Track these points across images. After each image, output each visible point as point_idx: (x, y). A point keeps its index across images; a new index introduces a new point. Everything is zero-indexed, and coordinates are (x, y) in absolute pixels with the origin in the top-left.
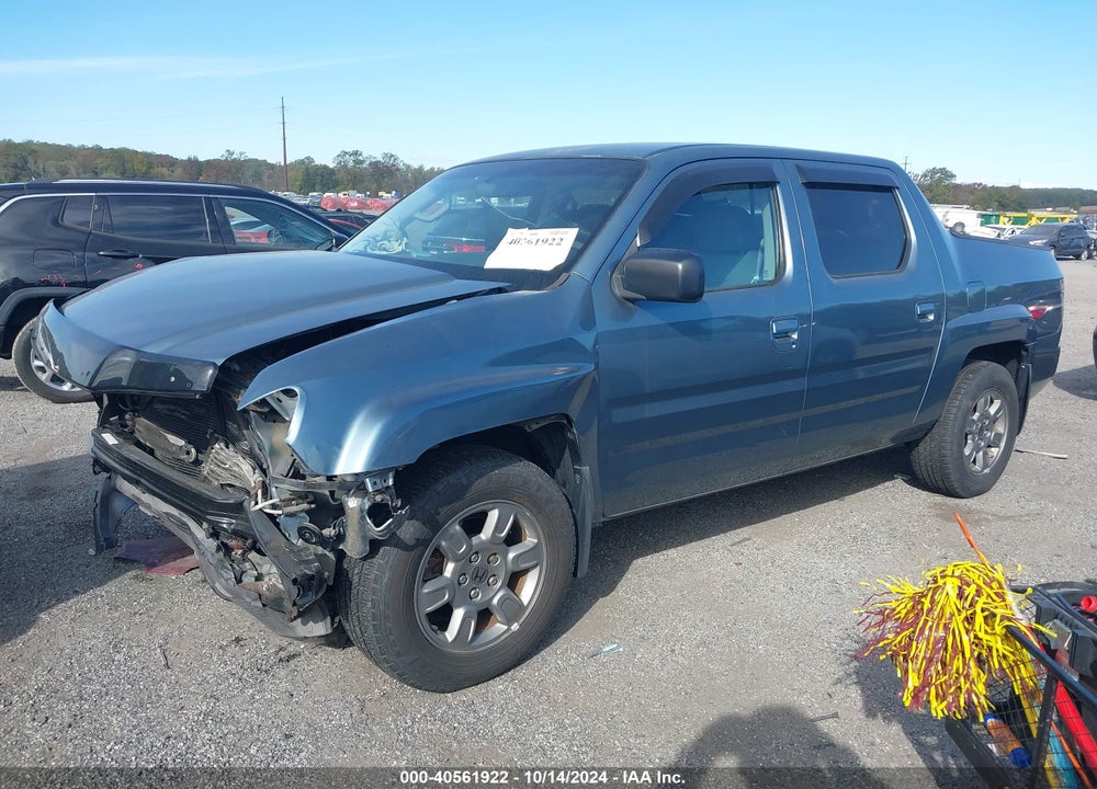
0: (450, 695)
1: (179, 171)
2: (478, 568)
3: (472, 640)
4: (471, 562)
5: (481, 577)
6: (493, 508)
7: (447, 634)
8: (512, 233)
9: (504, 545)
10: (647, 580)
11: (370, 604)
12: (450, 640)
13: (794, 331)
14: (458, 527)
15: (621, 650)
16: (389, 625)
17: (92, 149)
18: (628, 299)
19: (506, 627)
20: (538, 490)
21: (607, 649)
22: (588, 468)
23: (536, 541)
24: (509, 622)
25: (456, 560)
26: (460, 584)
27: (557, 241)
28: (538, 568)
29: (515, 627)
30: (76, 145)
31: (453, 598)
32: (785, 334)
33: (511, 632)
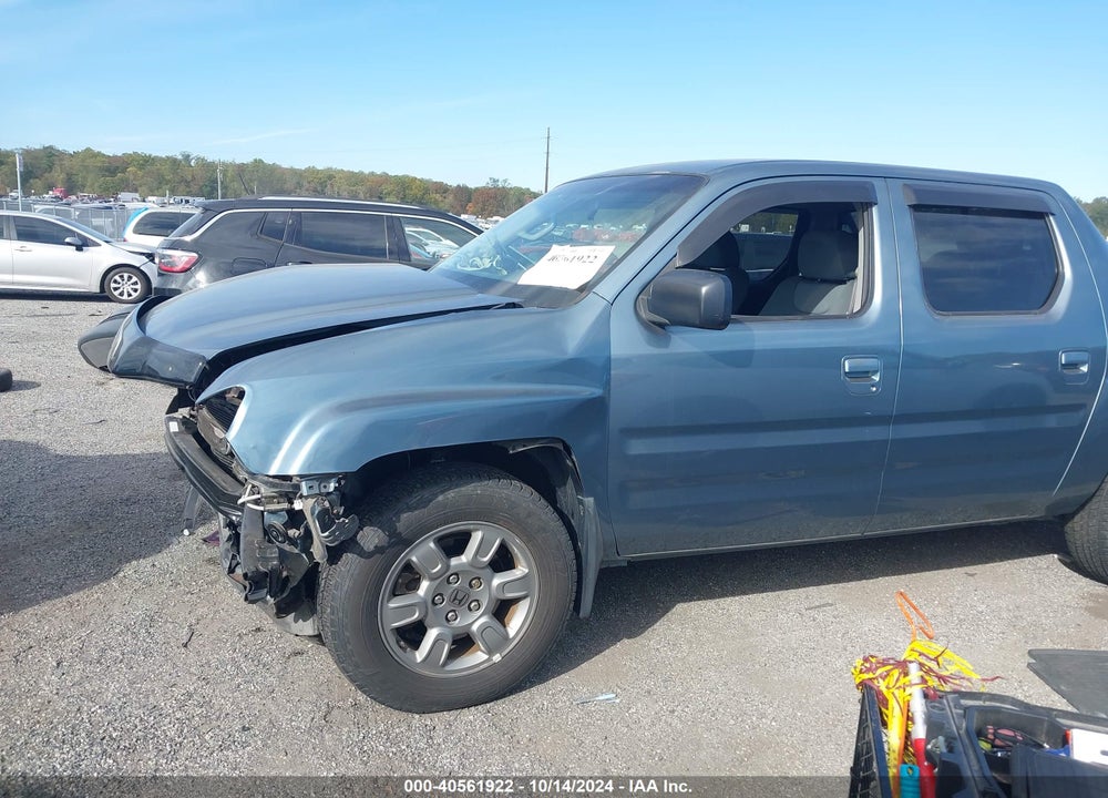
0: (417, 716)
1: (451, 198)
2: (457, 591)
3: (445, 664)
4: (449, 583)
5: (462, 601)
6: (477, 530)
7: (417, 653)
8: (556, 249)
9: (489, 571)
10: (689, 632)
11: (329, 610)
12: (419, 659)
13: (875, 372)
14: (432, 545)
15: (618, 701)
16: (347, 634)
17: (381, 176)
18: (654, 323)
19: (486, 657)
20: (529, 515)
21: (601, 698)
22: (591, 499)
23: (527, 571)
24: (490, 652)
25: (432, 579)
26: (434, 603)
27: (591, 259)
28: (528, 600)
29: (497, 658)
30: (366, 172)
31: (426, 616)
32: (861, 374)
33: (491, 663)
